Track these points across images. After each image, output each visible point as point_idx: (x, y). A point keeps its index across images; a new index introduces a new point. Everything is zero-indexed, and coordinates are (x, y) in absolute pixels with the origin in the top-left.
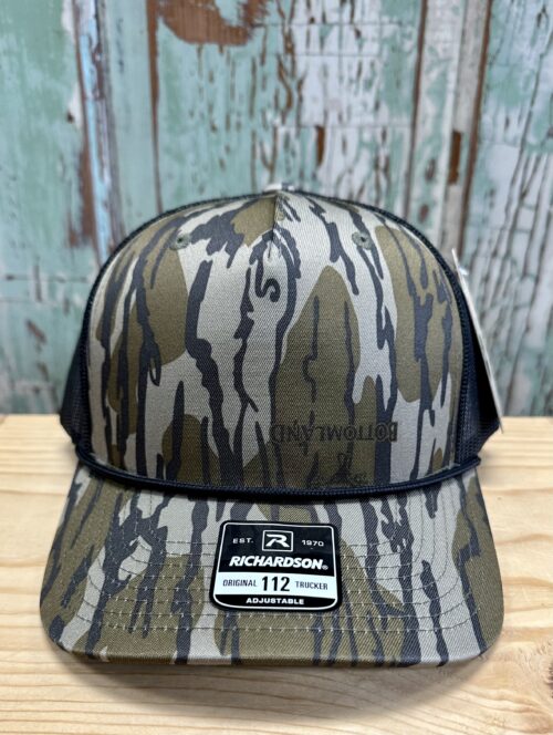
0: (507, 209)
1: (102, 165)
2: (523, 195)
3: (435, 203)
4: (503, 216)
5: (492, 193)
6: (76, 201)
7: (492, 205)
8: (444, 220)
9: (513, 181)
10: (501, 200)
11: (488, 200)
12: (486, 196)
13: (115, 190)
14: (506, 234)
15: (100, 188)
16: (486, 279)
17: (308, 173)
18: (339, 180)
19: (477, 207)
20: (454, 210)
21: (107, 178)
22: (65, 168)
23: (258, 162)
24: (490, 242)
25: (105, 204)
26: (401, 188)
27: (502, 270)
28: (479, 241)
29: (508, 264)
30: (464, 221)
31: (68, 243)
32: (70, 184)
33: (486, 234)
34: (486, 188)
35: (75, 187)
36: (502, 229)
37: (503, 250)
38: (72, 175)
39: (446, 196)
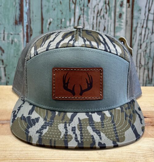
0: (145, 14)
1: (26, 3)
2: (149, 11)
3: (124, 13)
4: (144, 16)
5: (140, 10)
6: (18, 12)
7: (140, 13)
8: (126, 18)
9: (146, 7)
10: (143, 12)
11: (139, 12)
12: (138, 11)
13: (29, 9)
14: (145, 21)
15: (25, 9)
16: (141, 34)
17: (86, 5)
18: (95, 7)
19: (136, 14)
20: (129, 15)
21: (28, 6)
22: (16, 3)
23: (71, 2)
24: (141, 23)
25: (26, 13)
26: (113, 9)
27: (145, 31)
28: (137, 23)
29: (147, 30)
30: (132, 18)
31: (14, 24)
32: (17, 8)
33: (139, 21)
34: (138, 9)
35: (18, 8)
36: (144, 20)
37: (145, 26)
38: (18, 5)
39: (127, 11)
